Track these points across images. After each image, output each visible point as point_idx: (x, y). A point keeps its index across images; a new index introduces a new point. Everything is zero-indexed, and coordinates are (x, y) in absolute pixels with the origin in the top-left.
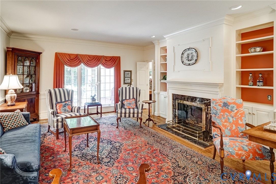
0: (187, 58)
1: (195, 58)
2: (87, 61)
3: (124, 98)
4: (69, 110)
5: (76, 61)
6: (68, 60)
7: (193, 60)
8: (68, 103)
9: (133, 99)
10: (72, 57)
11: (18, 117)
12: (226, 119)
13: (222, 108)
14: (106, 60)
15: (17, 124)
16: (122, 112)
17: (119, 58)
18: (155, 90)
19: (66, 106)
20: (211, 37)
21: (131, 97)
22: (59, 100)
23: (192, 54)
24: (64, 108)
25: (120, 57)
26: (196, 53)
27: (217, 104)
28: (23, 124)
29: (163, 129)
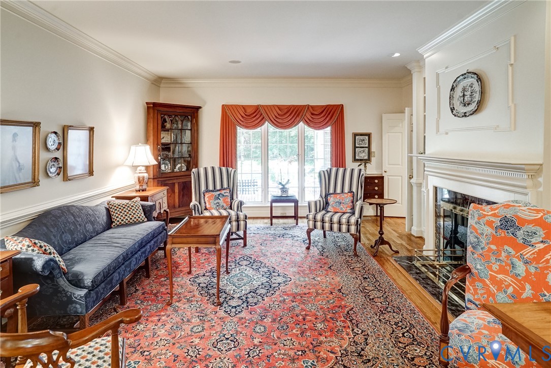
0: (463, 98)
1: (477, 97)
2: (276, 116)
3: (331, 191)
4: (225, 205)
5: (255, 119)
6: (242, 116)
7: (474, 102)
8: (225, 193)
9: (349, 194)
10: (249, 111)
11: (133, 208)
12: (504, 264)
13: (495, 233)
14: (313, 114)
15: (129, 219)
16: (316, 218)
17: (341, 107)
18: (412, 177)
19: (221, 198)
20: (515, 36)
21: (346, 189)
22: (211, 187)
23: (472, 87)
24: (217, 201)
25: (342, 105)
26: (480, 82)
27: (483, 221)
28: (137, 220)
29: (401, 266)
